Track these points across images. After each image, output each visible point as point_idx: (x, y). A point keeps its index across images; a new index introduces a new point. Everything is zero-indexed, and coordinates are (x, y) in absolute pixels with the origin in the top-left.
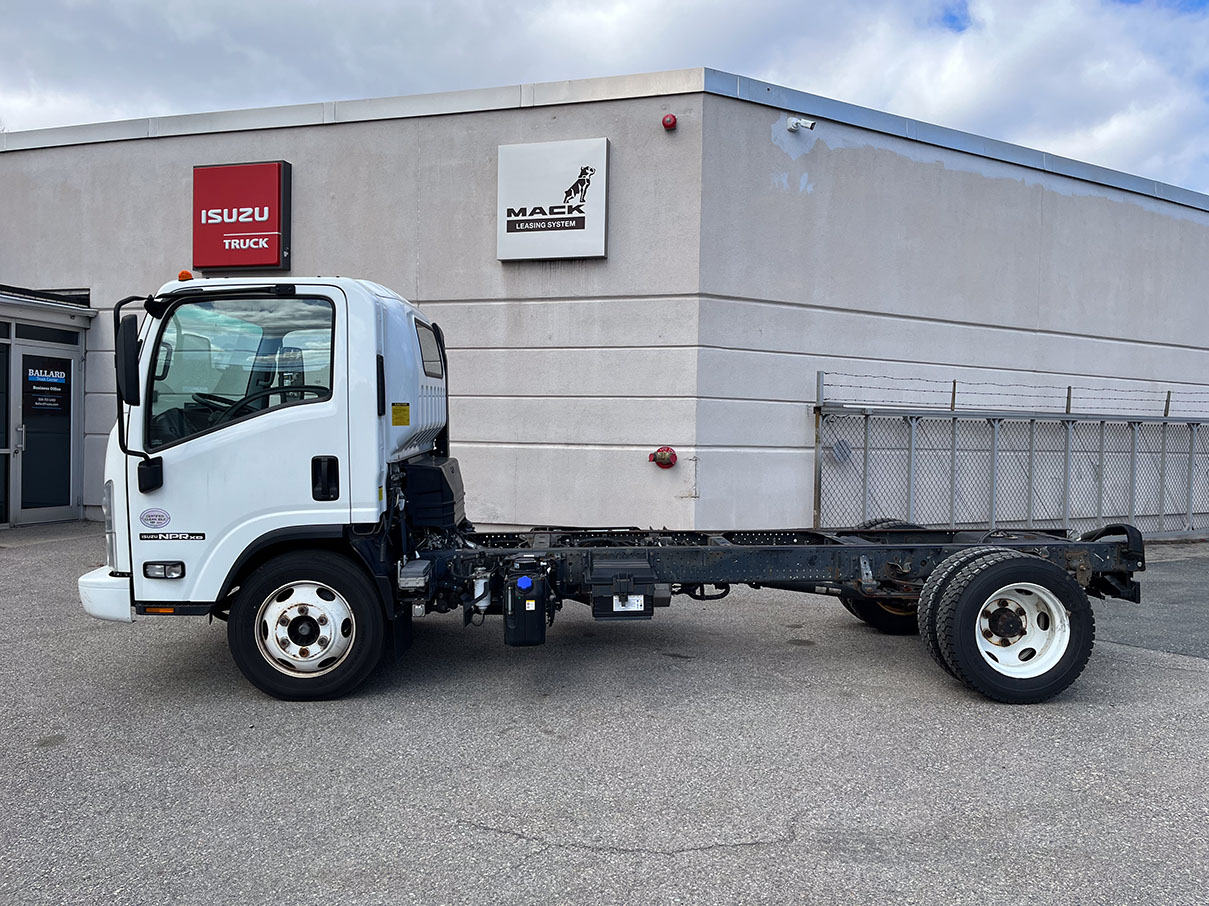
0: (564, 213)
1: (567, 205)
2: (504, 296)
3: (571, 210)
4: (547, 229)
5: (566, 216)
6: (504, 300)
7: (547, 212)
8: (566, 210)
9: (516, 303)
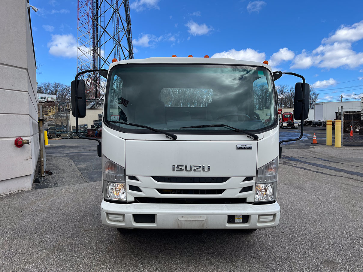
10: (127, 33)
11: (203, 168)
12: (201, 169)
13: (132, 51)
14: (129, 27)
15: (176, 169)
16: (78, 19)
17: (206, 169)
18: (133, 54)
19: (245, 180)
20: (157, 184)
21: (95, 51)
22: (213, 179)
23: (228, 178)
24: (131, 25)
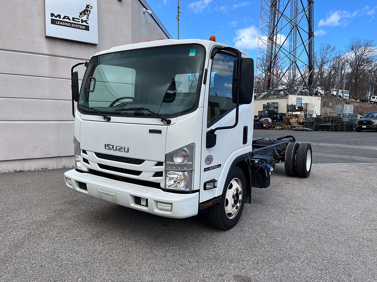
0: (79, 22)
1: (80, 19)
2: (47, 53)
3: (82, 21)
4: (71, 27)
5: (80, 23)
6: (47, 55)
7: (71, 19)
8: (80, 21)
9: (53, 57)
10: (307, 13)
11: (124, 149)
12: (123, 150)
13: (312, 33)
14: (311, 6)
15: (107, 147)
16: (262, 8)
17: (126, 150)
18: (314, 36)
19: (156, 165)
20: (97, 160)
21: (271, 39)
22: (132, 160)
23: (143, 161)
24: (313, 3)
